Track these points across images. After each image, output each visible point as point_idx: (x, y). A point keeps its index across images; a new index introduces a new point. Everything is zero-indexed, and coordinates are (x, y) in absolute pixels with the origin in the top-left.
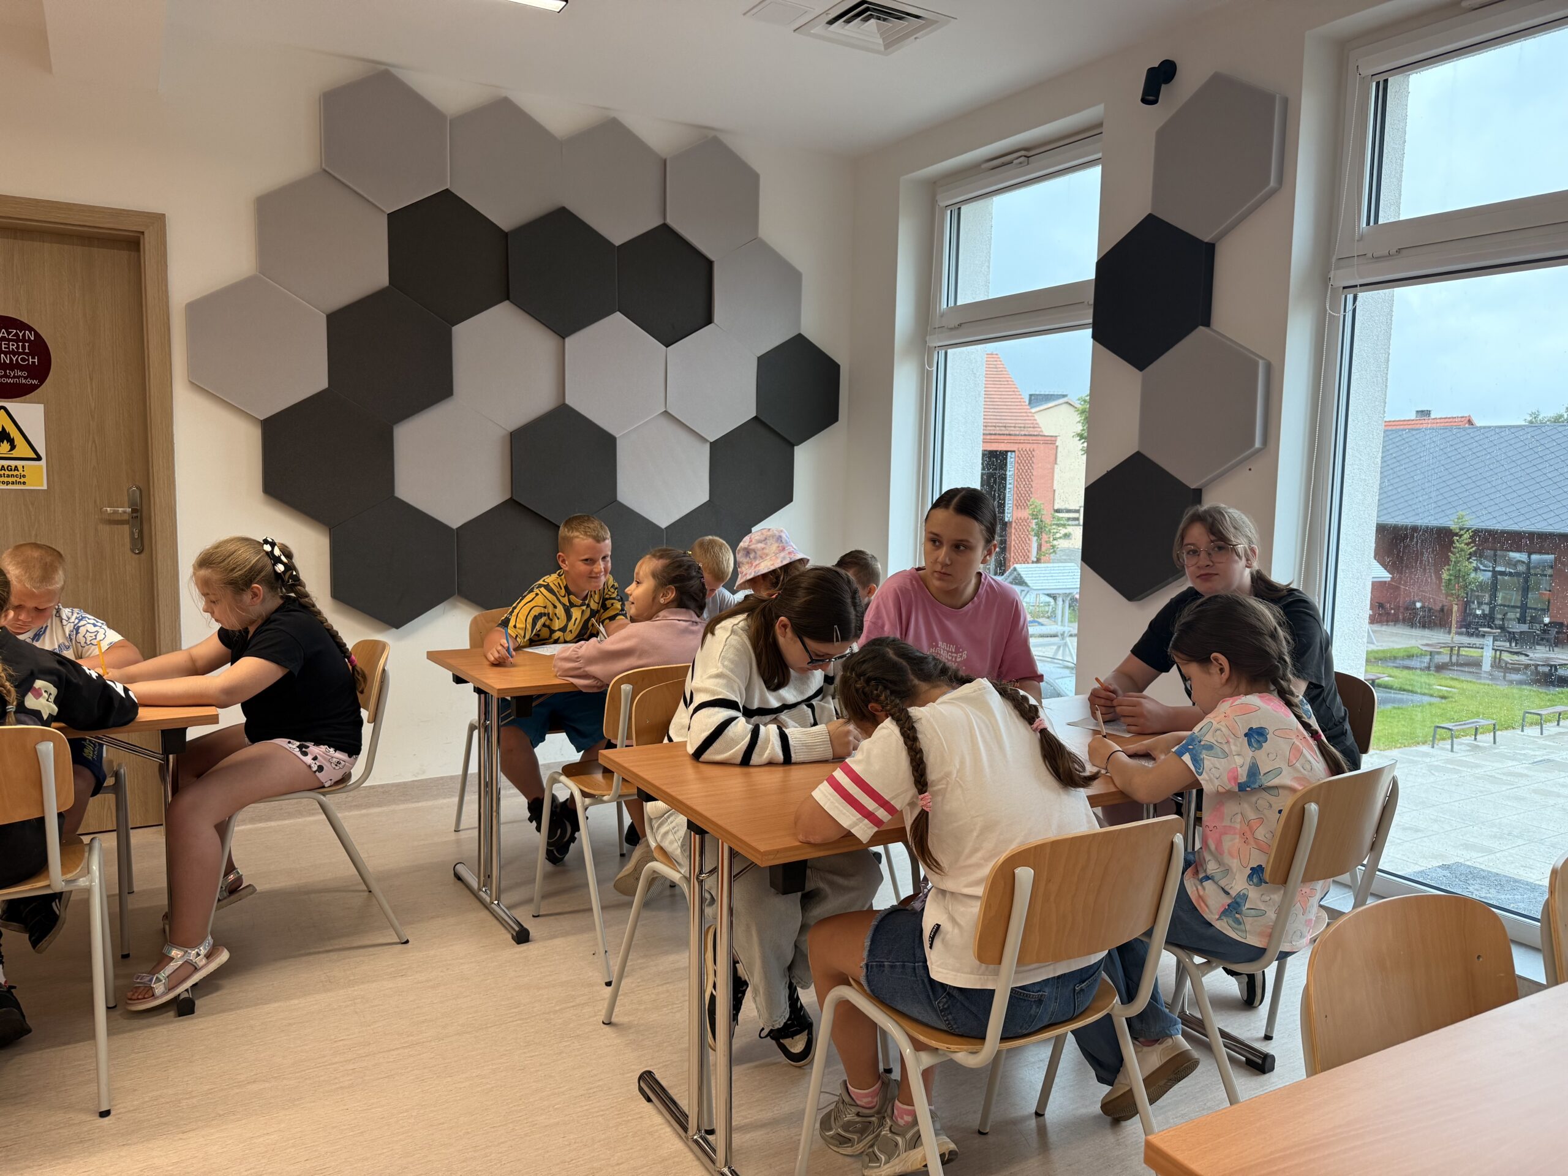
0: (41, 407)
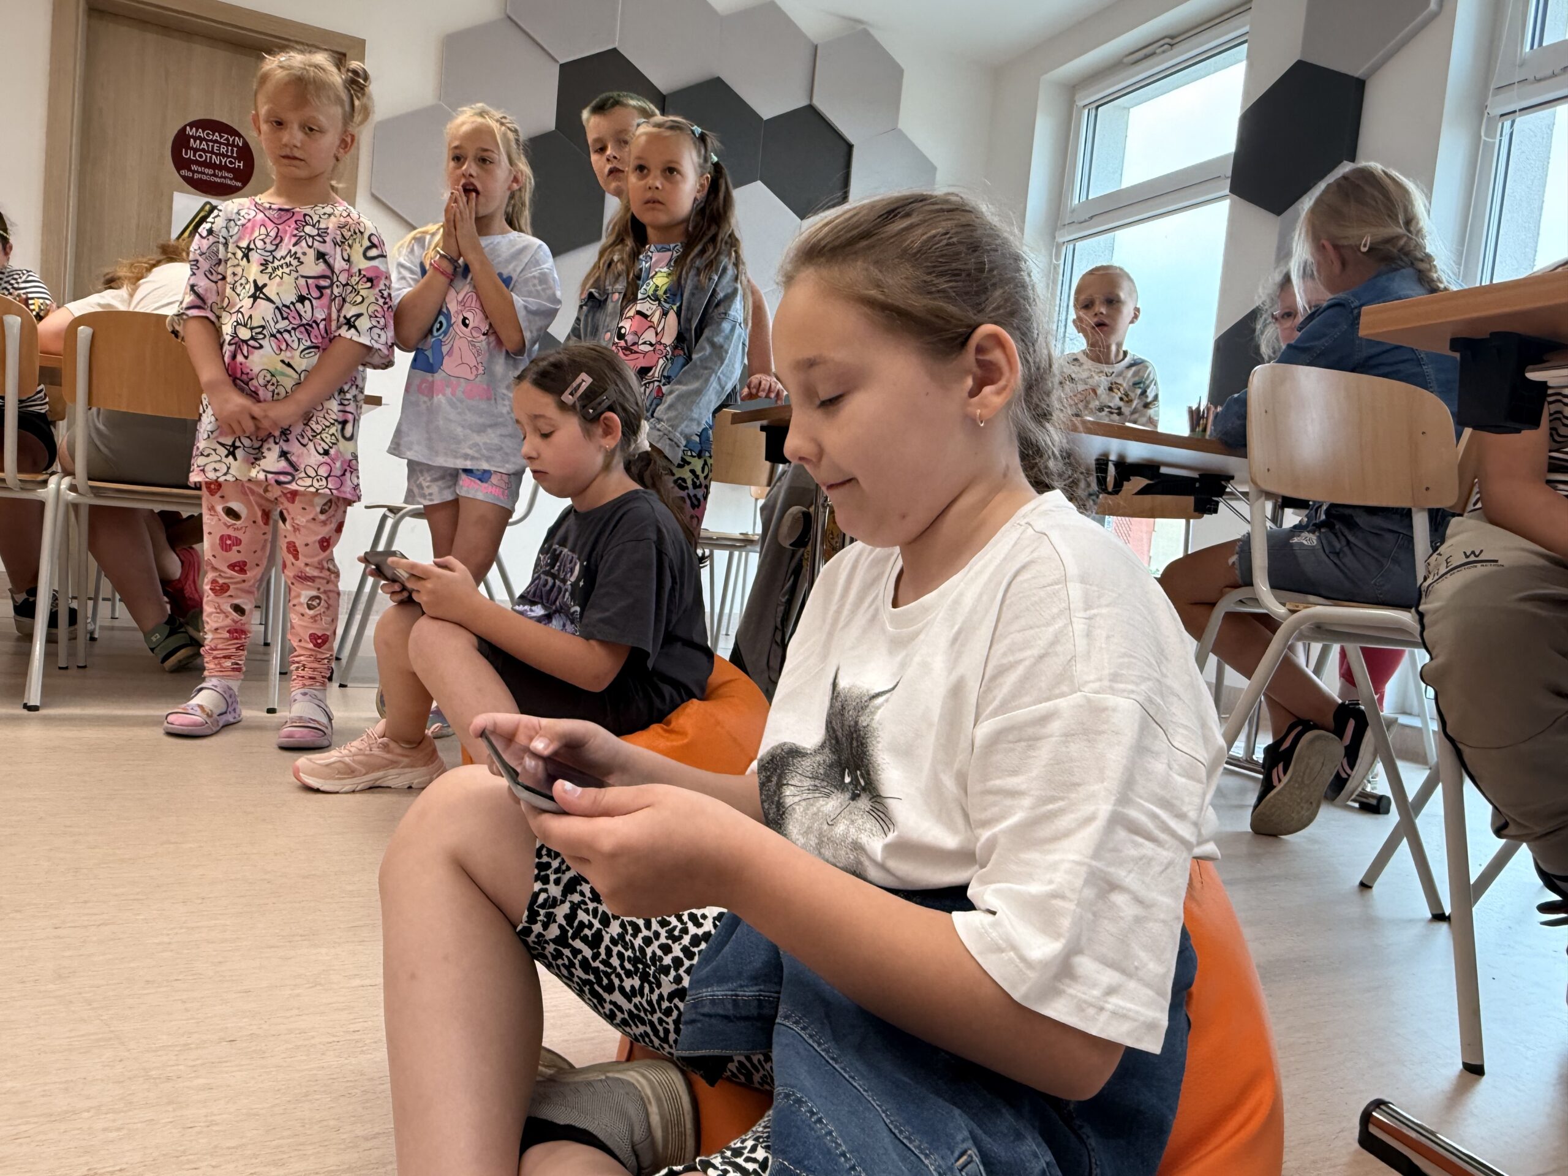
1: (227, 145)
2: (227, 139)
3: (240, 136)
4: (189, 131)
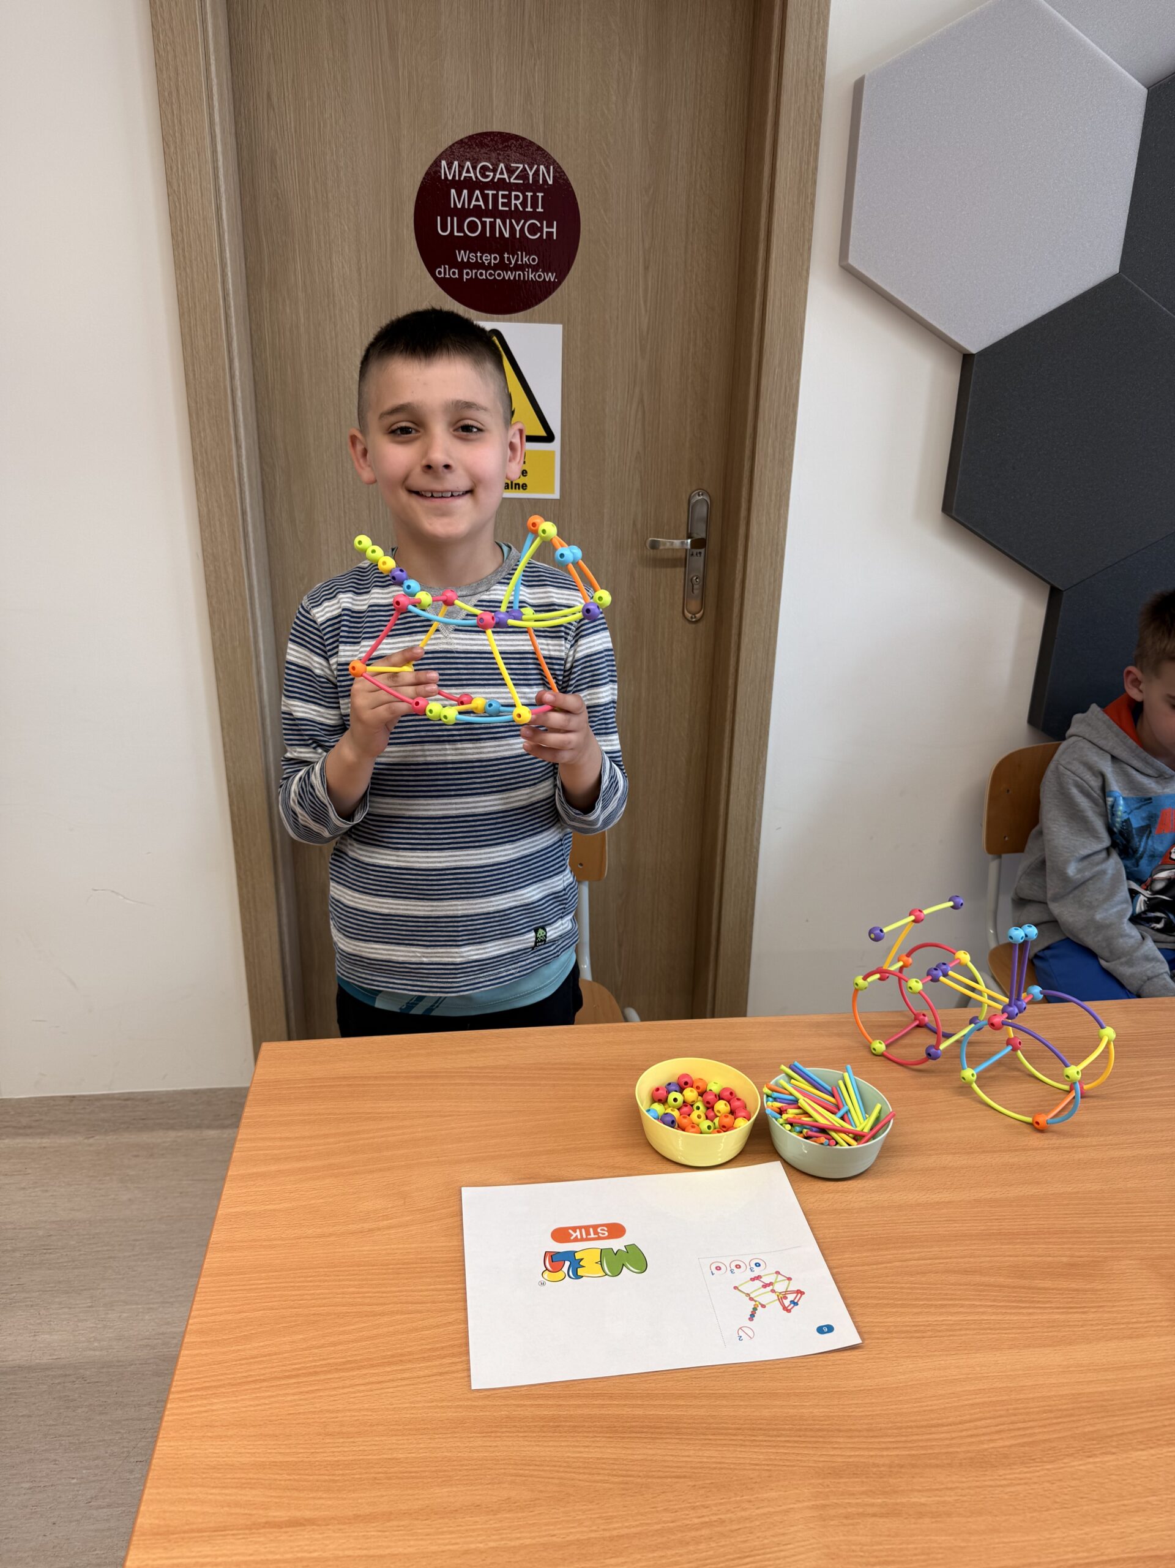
0: (555, 332)
1: (523, 188)
2: (524, 175)
3: (549, 161)
4: (447, 172)
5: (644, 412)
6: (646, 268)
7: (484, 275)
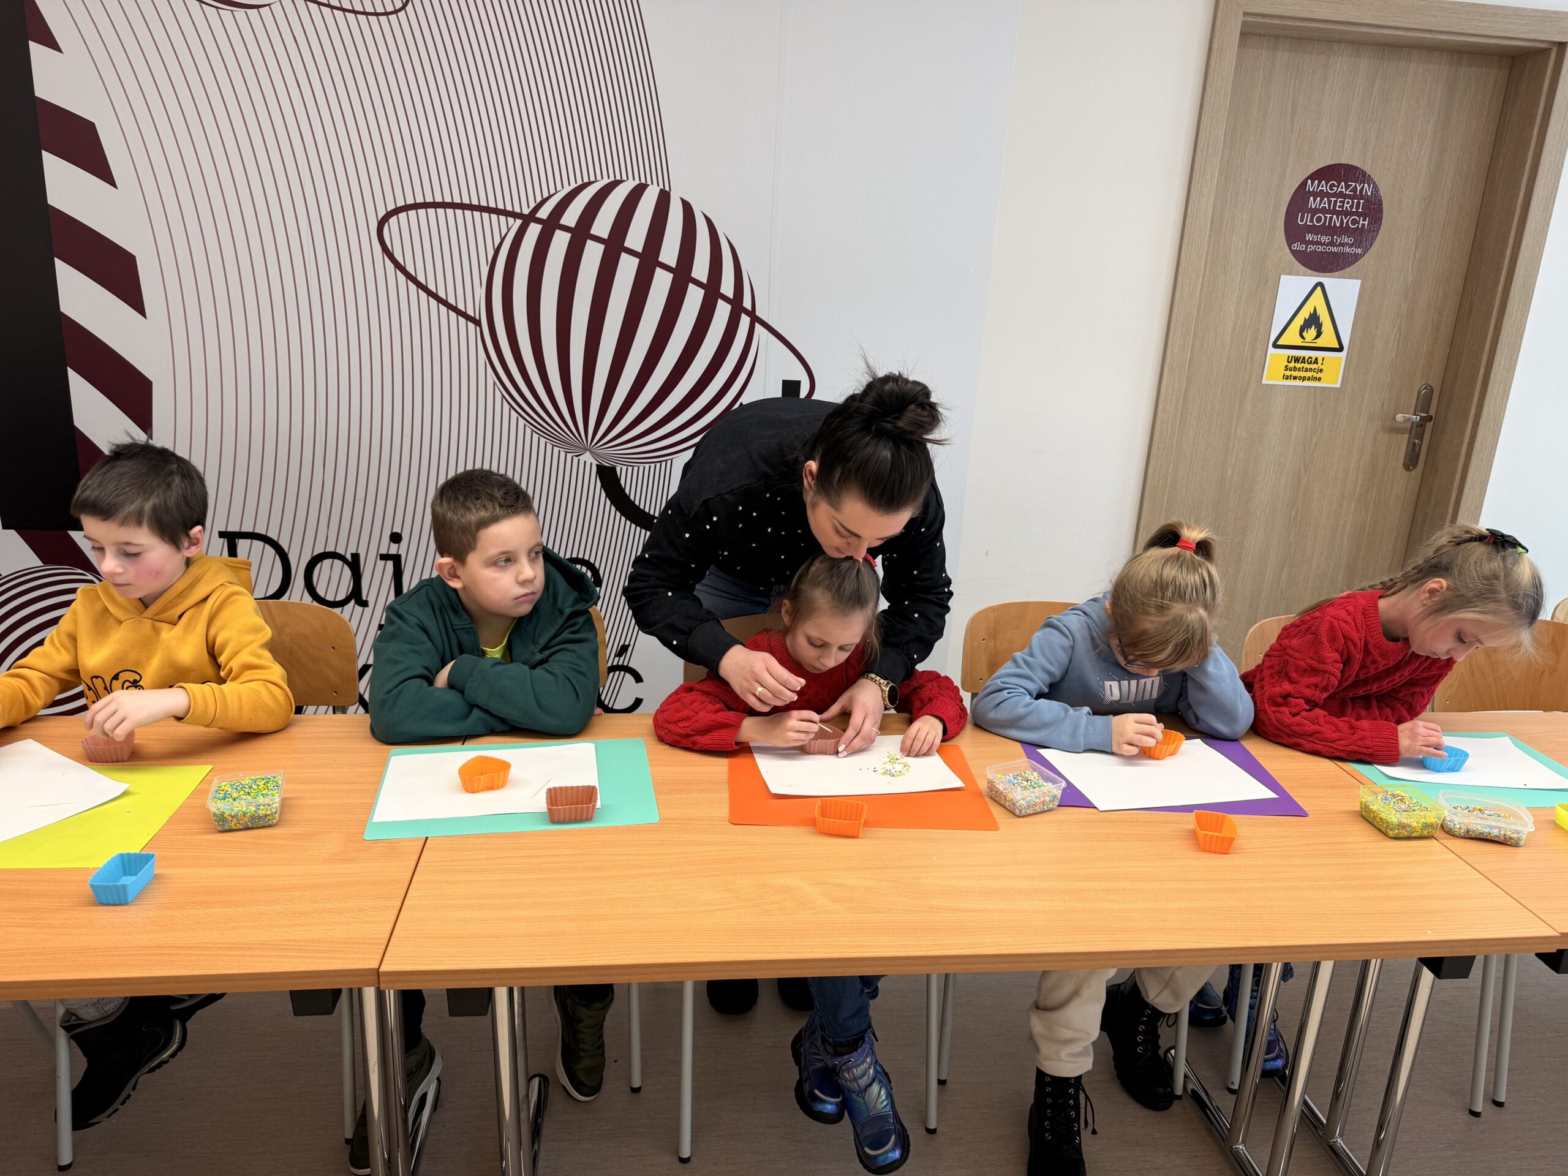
0: (1357, 283)
1: (1352, 197)
2: (1354, 189)
3: (1370, 181)
4: (1310, 187)
5: (1400, 335)
6: (1417, 247)
7: (1321, 249)
